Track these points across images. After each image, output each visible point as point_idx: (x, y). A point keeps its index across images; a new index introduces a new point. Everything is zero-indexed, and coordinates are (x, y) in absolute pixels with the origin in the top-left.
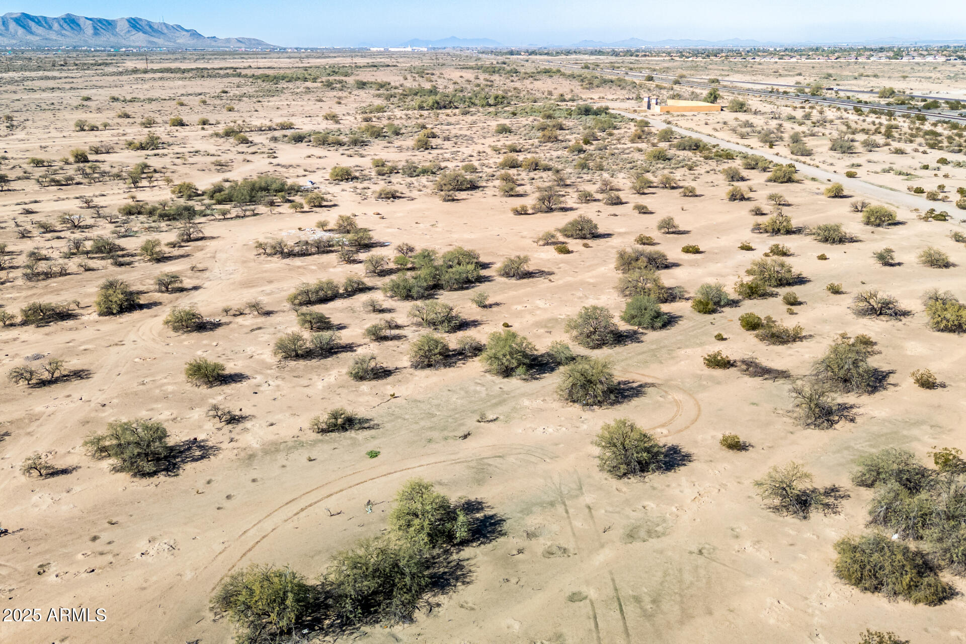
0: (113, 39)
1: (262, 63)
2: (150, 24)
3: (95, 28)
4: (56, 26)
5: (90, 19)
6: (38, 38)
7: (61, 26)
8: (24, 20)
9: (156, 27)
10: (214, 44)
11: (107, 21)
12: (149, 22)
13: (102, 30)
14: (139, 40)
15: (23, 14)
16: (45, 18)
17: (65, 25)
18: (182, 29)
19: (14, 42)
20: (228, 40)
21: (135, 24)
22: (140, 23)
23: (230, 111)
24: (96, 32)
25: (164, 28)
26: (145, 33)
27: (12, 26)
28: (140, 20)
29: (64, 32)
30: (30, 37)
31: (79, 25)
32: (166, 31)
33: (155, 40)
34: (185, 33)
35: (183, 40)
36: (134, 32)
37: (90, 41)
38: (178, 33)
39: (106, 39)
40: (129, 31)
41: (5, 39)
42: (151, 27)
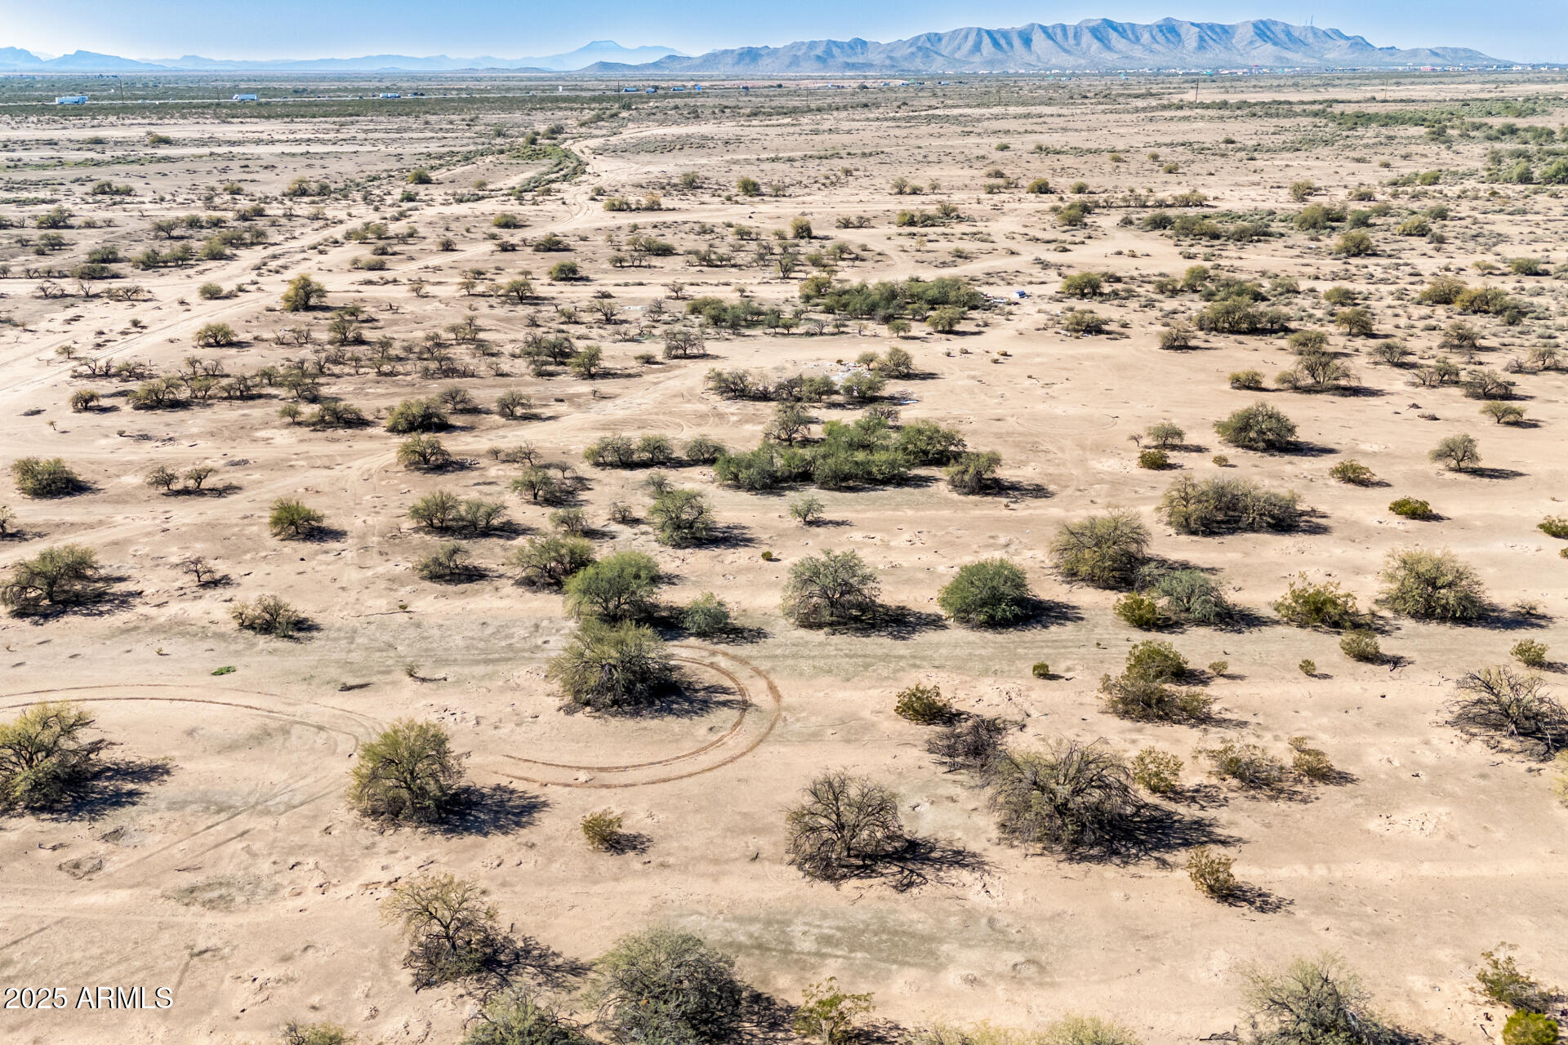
0: (1224, 56)
1: (1403, 92)
2: (1288, 31)
3: (1201, 39)
4: (1146, 37)
5: (1198, 26)
6: (1115, 56)
7: (1153, 37)
8: (1103, 31)
9: (1296, 34)
10: (1388, 59)
11: (1222, 27)
12: (1287, 26)
13: (1211, 42)
14: (1264, 54)
15: (1105, 20)
16: (1132, 26)
17: (1160, 37)
18: (1341, 36)
19: (1083, 62)
20: (1414, 53)
21: (1263, 31)
22: (1273, 28)
23: (1170, 172)
24: (1202, 45)
25: (1310, 35)
26: (1275, 44)
27: (1087, 38)
28: (1275, 23)
29: (1155, 46)
30: (1108, 56)
31: (1179, 35)
32: (1311, 39)
33: (1289, 55)
34: (1342, 42)
35: (1336, 54)
36: (1259, 42)
37: (1189, 59)
38: (1330, 42)
39: (1215, 55)
40: (1251, 42)
41: (1072, 58)
42: (1288, 34)
